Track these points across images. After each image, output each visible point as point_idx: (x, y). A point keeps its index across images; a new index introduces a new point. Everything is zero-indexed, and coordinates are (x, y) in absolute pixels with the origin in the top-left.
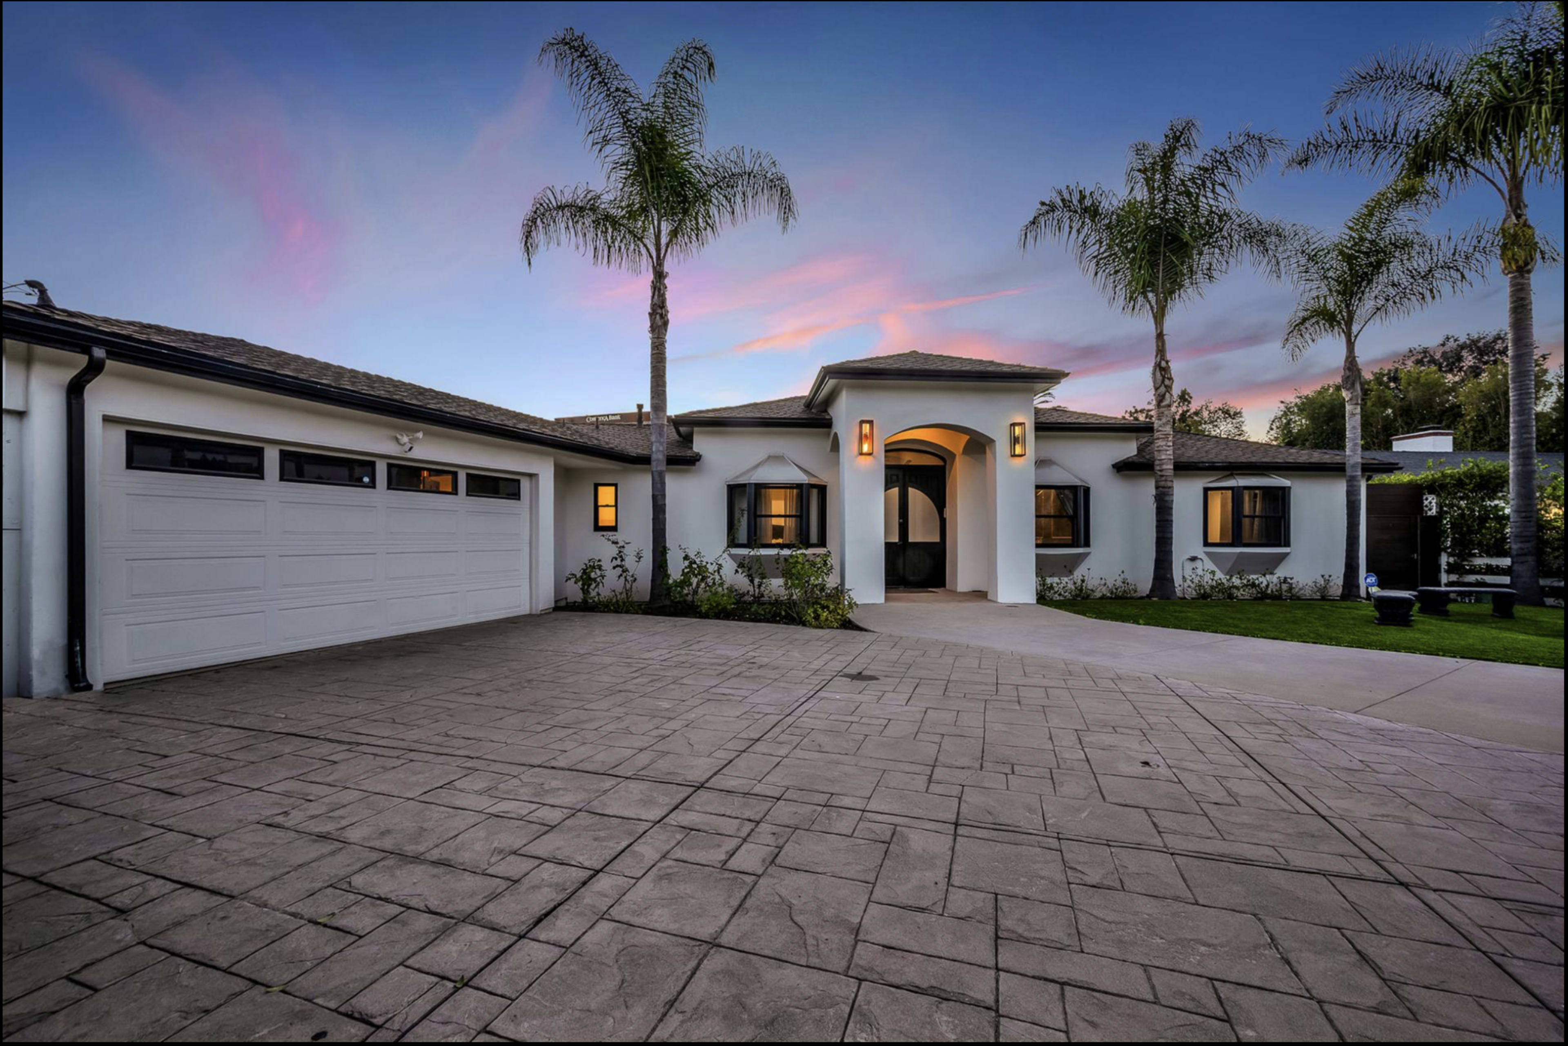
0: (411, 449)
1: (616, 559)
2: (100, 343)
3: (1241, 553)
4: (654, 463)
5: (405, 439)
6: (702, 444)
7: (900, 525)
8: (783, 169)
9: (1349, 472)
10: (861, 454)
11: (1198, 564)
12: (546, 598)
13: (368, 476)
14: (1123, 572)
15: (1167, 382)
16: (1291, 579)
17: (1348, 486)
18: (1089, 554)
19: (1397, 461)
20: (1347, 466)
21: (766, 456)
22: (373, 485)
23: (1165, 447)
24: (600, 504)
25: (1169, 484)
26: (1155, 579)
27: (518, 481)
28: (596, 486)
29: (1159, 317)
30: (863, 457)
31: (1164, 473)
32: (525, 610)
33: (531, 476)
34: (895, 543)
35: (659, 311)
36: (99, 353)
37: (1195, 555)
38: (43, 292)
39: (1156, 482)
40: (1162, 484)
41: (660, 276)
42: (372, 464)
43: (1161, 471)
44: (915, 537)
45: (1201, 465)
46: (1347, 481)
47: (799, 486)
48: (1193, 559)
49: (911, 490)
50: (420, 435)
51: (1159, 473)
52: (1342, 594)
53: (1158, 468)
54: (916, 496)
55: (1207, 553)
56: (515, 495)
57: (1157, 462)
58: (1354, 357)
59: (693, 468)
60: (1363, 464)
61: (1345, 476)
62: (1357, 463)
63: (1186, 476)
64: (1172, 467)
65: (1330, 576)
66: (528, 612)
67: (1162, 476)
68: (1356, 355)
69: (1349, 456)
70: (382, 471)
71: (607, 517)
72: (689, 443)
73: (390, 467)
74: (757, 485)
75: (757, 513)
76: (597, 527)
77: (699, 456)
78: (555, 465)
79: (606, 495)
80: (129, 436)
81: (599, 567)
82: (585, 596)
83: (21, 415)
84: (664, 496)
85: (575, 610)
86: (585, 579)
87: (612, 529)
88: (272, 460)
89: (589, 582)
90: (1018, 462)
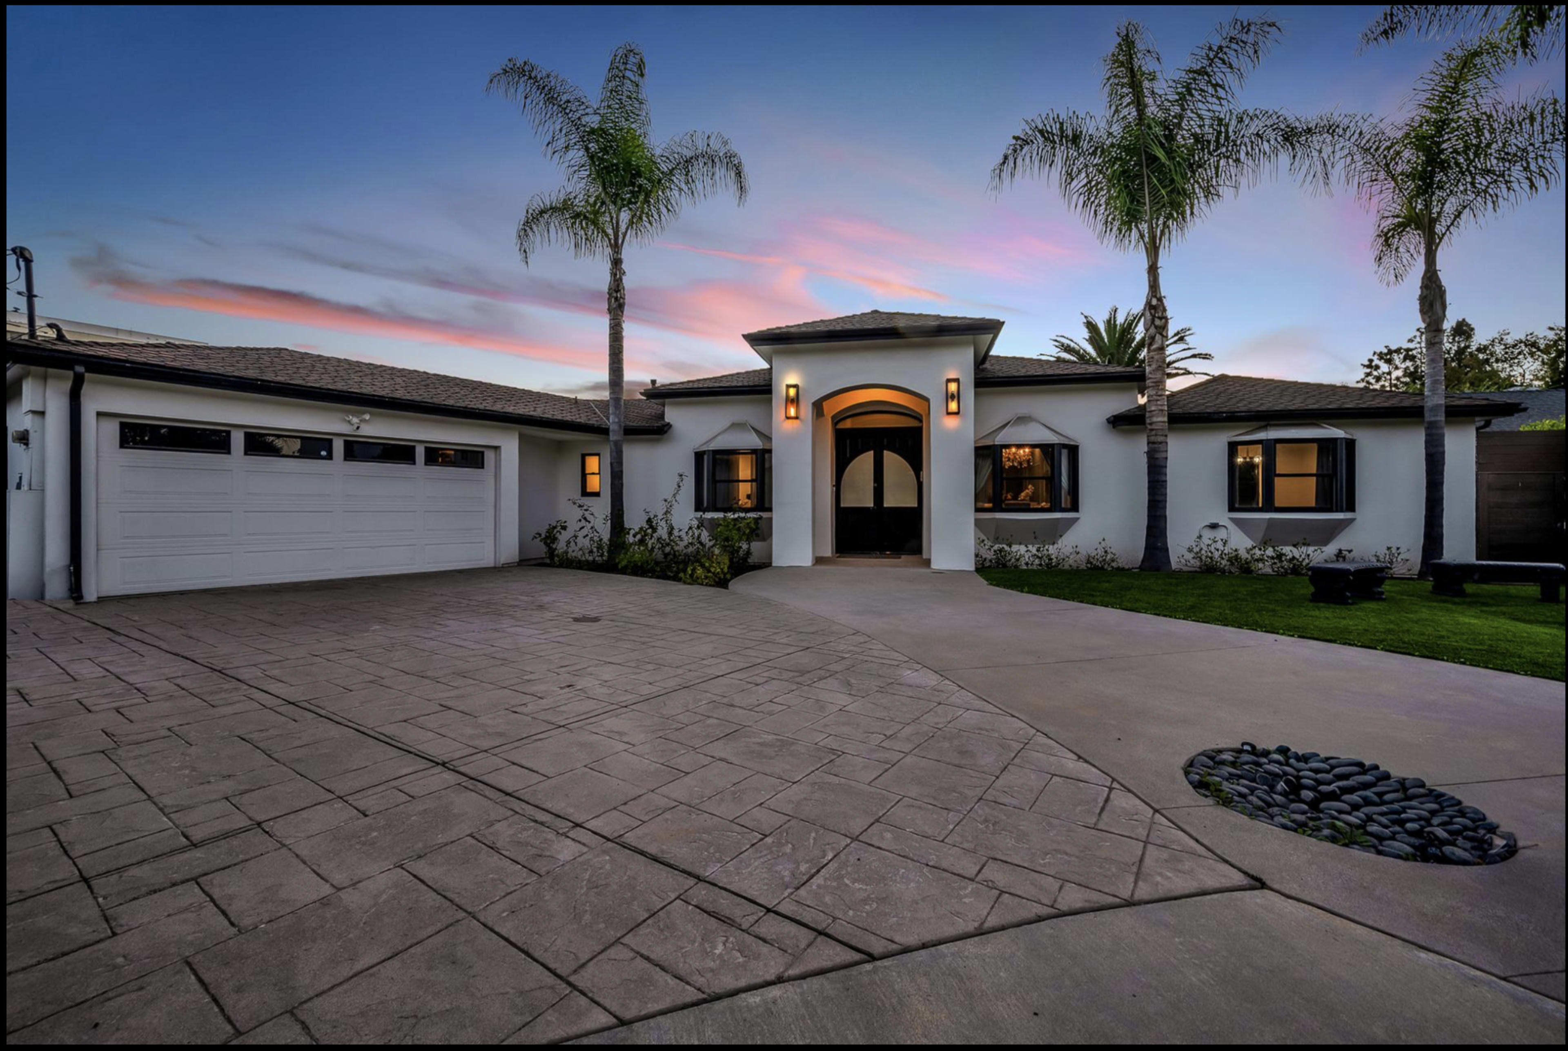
0: (358, 428)
1: (580, 520)
2: (80, 363)
3: (1270, 519)
4: (611, 434)
5: (355, 420)
6: (673, 415)
7: (875, 488)
8: (734, 147)
9: (1428, 417)
10: (788, 418)
11: (1221, 534)
12: (510, 551)
13: (324, 450)
14: (1104, 540)
15: (1158, 322)
16: (1350, 551)
17: (1427, 435)
18: (1078, 519)
19: (1517, 401)
20: (1426, 409)
21: (729, 425)
22: (330, 457)
23: (1155, 397)
24: (587, 472)
25: (1160, 439)
26: (1147, 548)
27: (482, 453)
28: (583, 457)
29: (1153, 250)
30: (790, 421)
31: (1154, 427)
32: (488, 562)
33: (497, 448)
34: (868, 508)
35: (615, 295)
36: (80, 369)
37: (1215, 521)
38: (59, 331)
39: (1148, 436)
40: (1153, 439)
41: (617, 265)
42: (330, 441)
43: (1151, 424)
44: (889, 502)
45: (1216, 416)
46: (1427, 429)
47: (754, 452)
48: (1214, 526)
49: (886, 453)
50: (367, 417)
51: (1149, 427)
52: (1420, 571)
53: (1148, 421)
54: (891, 459)
55: (1231, 519)
56: (481, 465)
57: (1147, 415)
58: (1435, 271)
59: (665, 435)
60: (1447, 407)
61: (1422, 422)
62: (1438, 406)
63: (1203, 429)
64: (1166, 419)
65: (1398, 549)
66: (492, 565)
67: (1152, 430)
68: (1437, 268)
69: (1428, 396)
70: (338, 446)
71: (594, 483)
72: (662, 416)
73: (346, 443)
74: (716, 452)
75: (718, 478)
76: (585, 493)
77: (669, 426)
78: (522, 438)
79: (593, 464)
80: (123, 426)
81: (564, 528)
82: (551, 552)
83: (42, 414)
84: (620, 463)
85: (540, 564)
86: (550, 538)
87: (597, 494)
88: (238, 440)
89: (554, 539)
90: (951, 423)
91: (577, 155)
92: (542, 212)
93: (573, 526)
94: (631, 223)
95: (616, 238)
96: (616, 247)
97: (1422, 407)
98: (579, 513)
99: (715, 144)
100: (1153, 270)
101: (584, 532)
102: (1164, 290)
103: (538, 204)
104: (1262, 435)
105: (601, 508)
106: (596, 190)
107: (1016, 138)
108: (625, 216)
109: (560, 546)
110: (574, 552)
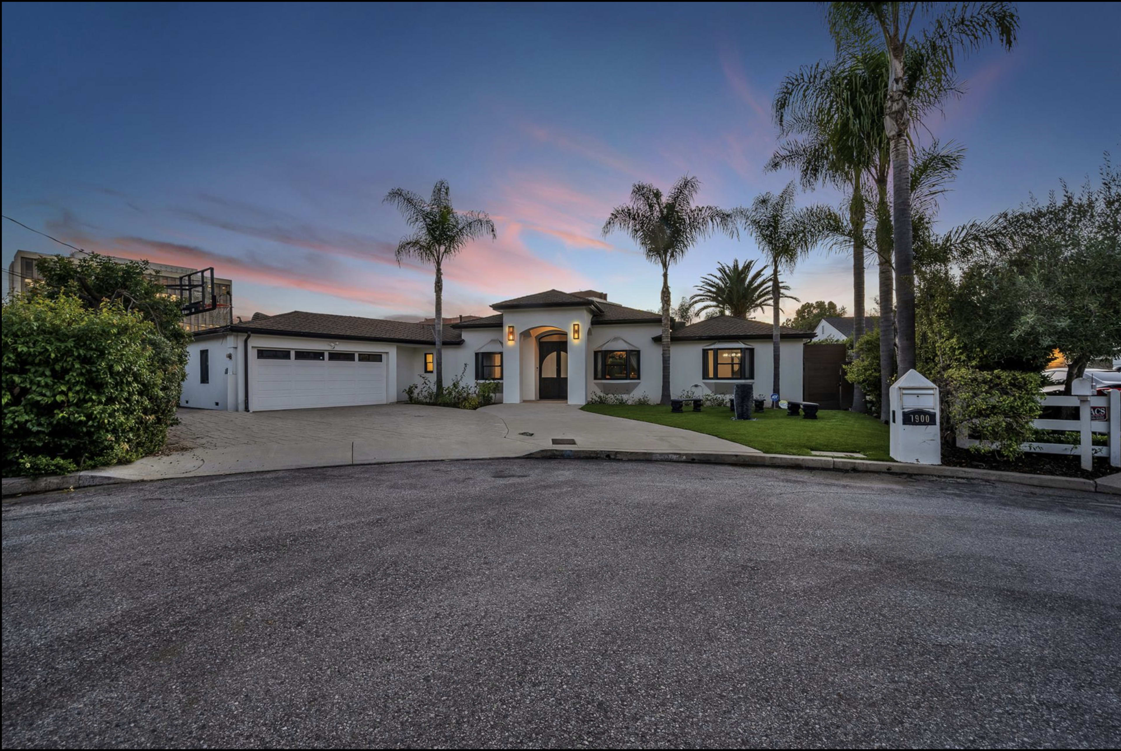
0: (335, 346)
1: (423, 384)
2: (250, 331)
3: (716, 383)
4: (435, 344)
5: (332, 345)
6: (466, 336)
8: (491, 218)
9: (774, 339)
11: (700, 389)
12: (393, 398)
13: (322, 357)
14: (645, 392)
15: (666, 298)
18: (639, 383)
21: (490, 340)
22: (323, 359)
23: (666, 331)
24: (427, 361)
25: (668, 348)
26: (663, 395)
27: (380, 355)
28: (426, 355)
29: (665, 266)
30: (510, 341)
32: (385, 402)
33: (387, 353)
35: (438, 284)
36: (247, 332)
37: (697, 384)
38: (239, 319)
39: (664, 347)
41: (439, 271)
42: (323, 353)
44: (563, 375)
46: (774, 344)
47: (499, 353)
48: (696, 386)
50: (337, 343)
51: (663, 343)
52: (773, 405)
53: (663, 341)
55: (704, 383)
56: (380, 360)
57: (663, 338)
59: (462, 345)
62: (778, 334)
63: (692, 343)
64: (670, 340)
67: (665, 344)
70: (326, 355)
71: (430, 367)
72: (460, 336)
73: (330, 353)
74: (483, 353)
75: (485, 364)
76: (426, 371)
77: (463, 341)
78: (398, 348)
79: (430, 358)
80: (258, 351)
81: (416, 387)
82: (411, 398)
83: (236, 348)
84: (441, 359)
85: (406, 403)
86: (410, 392)
87: (432, 372)
88: (293, 354)
89: (412, 393)
90: (576, 342)
91: (421, 224)
92: (408, 244)
93: (420, 387)
94: (445, 251)
95: (438, 257)
96: (439, 264)
97: (772, 335)
98: (423, 381)
99: (481, 217)
100: (665, 276)
101: (425, 389)
102: (669, 284)
103: (404, 240)
104: (712, 347)
105: (433, 378)
106: (429, 238)
107: (613, 214)
108: (443, 248)
109: (415, 395)
110: (421, 398)
